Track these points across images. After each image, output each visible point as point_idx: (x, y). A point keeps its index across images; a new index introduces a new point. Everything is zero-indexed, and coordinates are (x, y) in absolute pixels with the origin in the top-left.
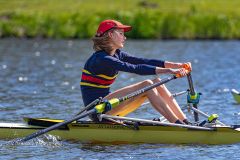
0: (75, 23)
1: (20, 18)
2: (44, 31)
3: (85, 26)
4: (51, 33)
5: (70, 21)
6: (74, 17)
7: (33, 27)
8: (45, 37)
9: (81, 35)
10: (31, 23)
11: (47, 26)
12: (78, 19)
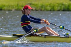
0: (50, 6)
1: (34, 4)
2: (41, 8)
3: (53, 7)
4: (43, 9)
5: (49, 6)
6: (50, 4)
7: (38, 7)
8: (41, 10)
9: (52, 10)
10: (37, 6)
11: (42, 7)
12: (51, 5)
